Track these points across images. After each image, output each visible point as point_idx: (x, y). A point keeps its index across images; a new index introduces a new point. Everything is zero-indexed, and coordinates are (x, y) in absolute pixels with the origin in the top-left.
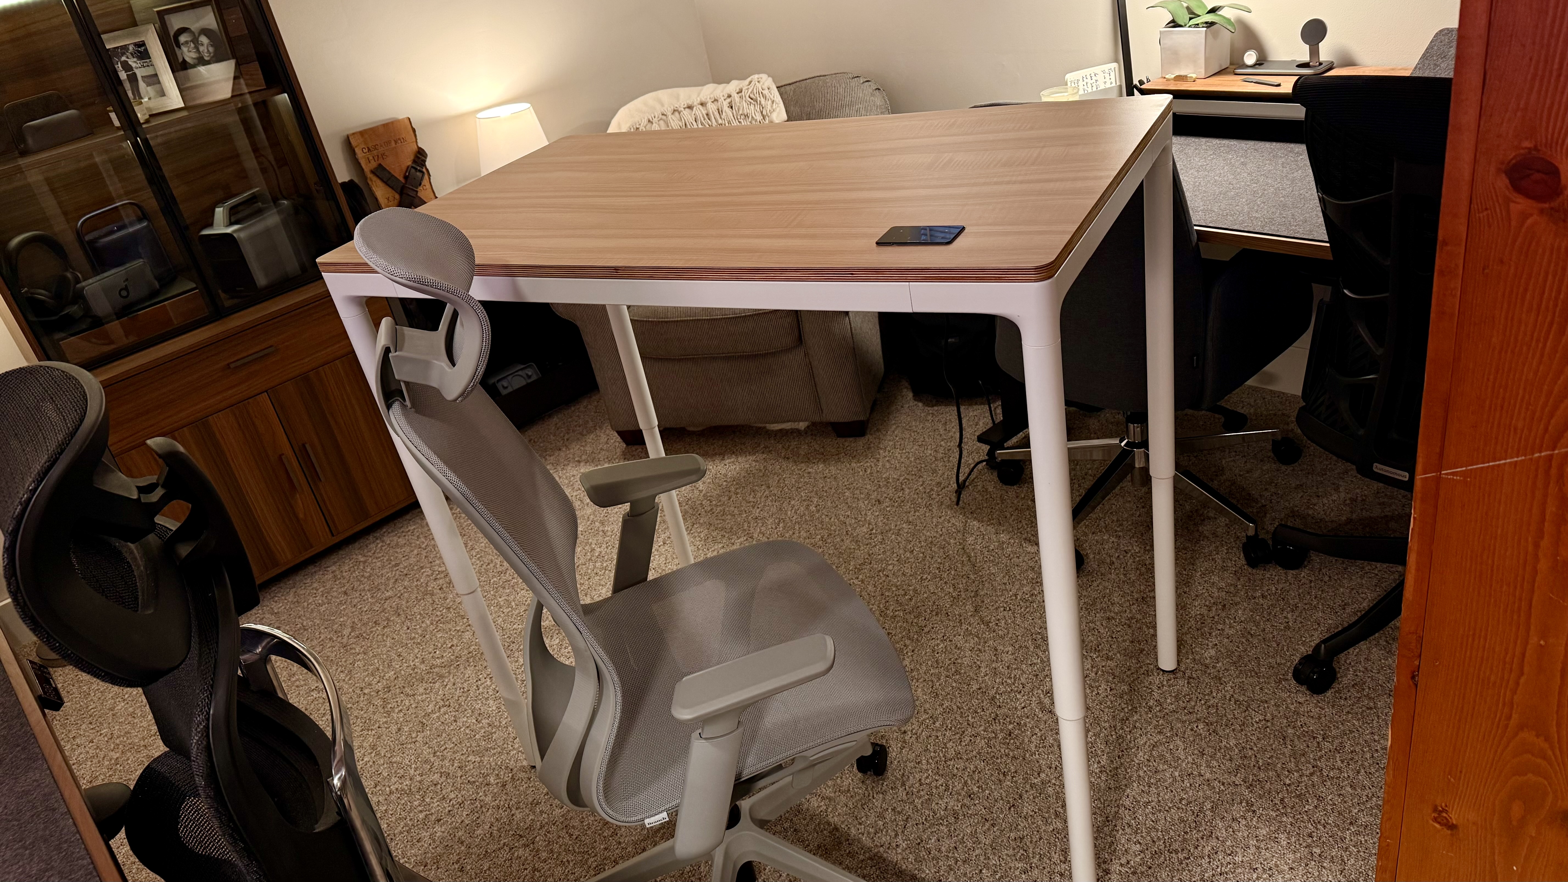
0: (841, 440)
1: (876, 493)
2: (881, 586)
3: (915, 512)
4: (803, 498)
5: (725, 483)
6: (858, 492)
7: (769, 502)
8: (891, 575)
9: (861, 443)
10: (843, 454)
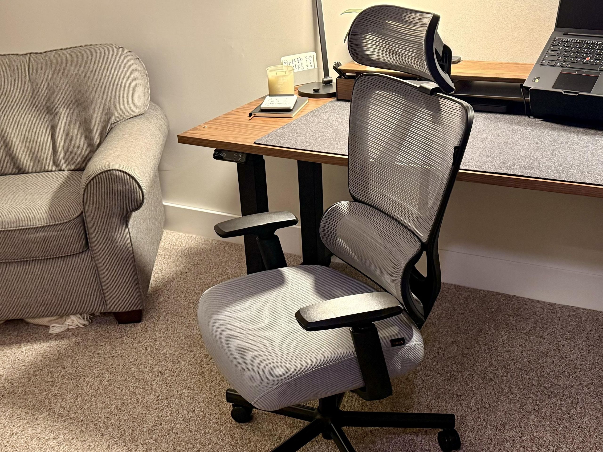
0: (123, 326)
1: (157, 366)
2: (172, 443)
3: (191, 380)
4: (97, 375)
5: (23, 367)
6: (142, 366)
7: (65, 380)
8: (179, 432)
9: (139, 327)
10: (126, 337)
